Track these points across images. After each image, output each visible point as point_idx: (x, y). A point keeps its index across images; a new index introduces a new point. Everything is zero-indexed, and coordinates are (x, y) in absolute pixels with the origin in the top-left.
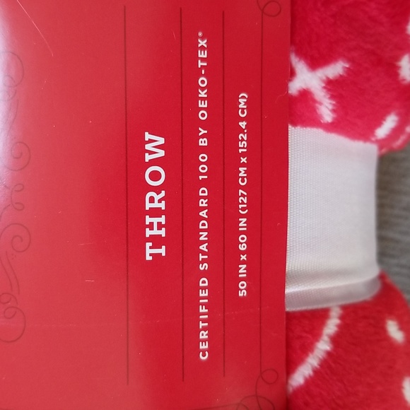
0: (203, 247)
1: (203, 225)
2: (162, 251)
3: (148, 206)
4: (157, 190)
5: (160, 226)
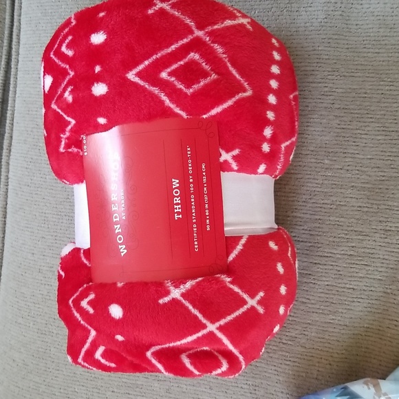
0: (194, 214)
1: (193, 207)
2: (180, 216)
3: (175, 202)
4: (177, 197)
5: (179, 208)
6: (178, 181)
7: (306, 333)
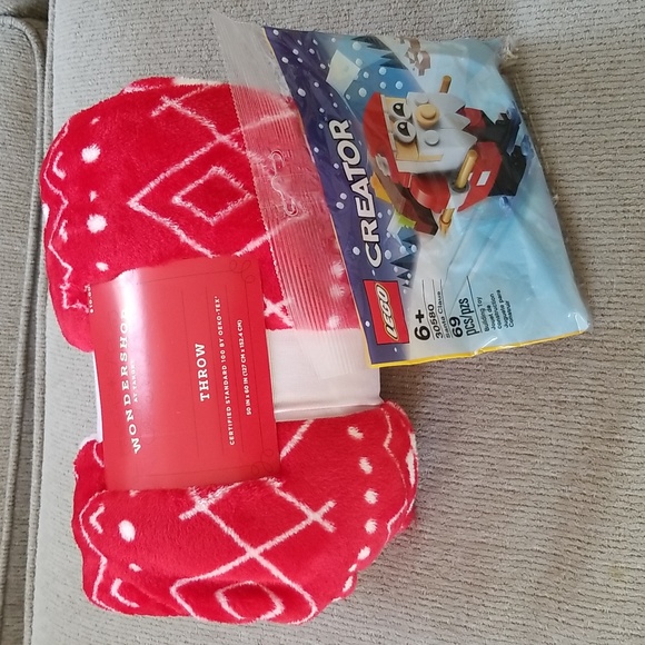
0: (227, 393)
1: (226, 383)
2: (208, 396)
3: (200, 377)
4: (203, 369)
5: (206, 385)
6: (203, 347)
7: (449, 558)
